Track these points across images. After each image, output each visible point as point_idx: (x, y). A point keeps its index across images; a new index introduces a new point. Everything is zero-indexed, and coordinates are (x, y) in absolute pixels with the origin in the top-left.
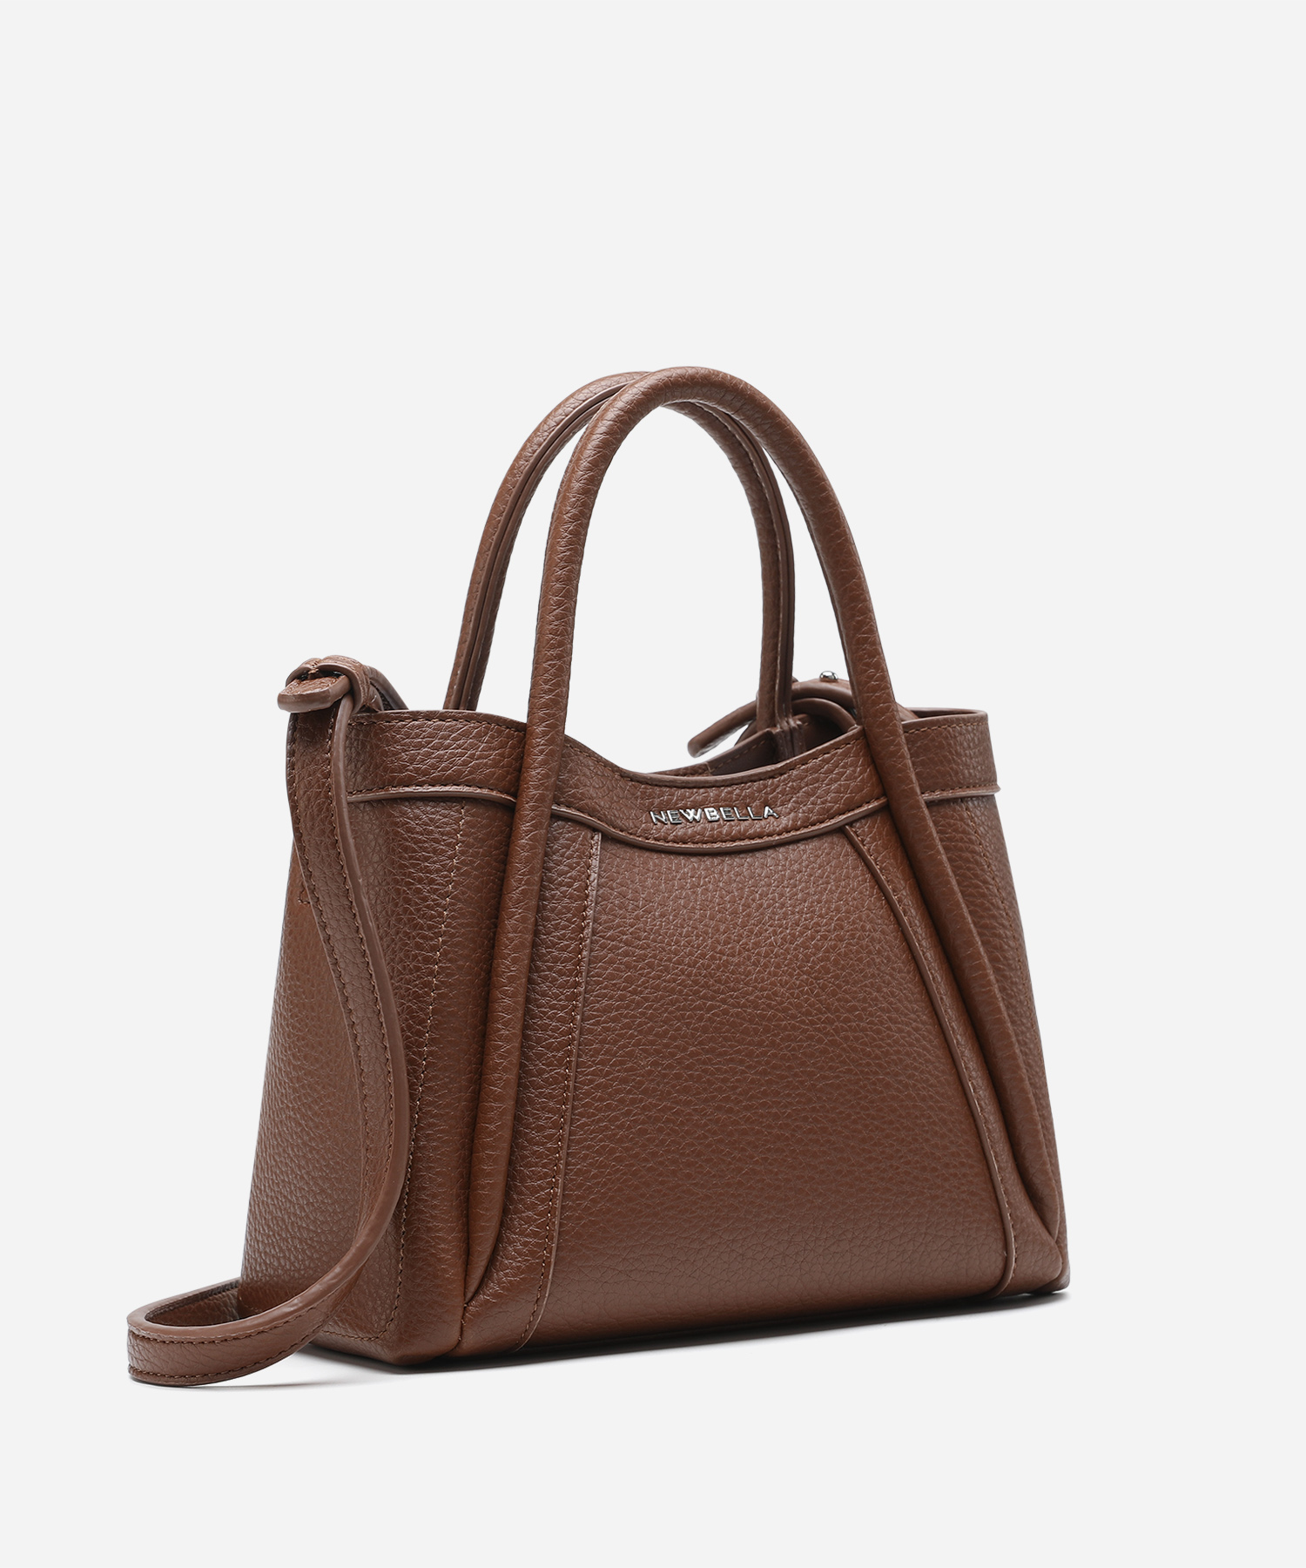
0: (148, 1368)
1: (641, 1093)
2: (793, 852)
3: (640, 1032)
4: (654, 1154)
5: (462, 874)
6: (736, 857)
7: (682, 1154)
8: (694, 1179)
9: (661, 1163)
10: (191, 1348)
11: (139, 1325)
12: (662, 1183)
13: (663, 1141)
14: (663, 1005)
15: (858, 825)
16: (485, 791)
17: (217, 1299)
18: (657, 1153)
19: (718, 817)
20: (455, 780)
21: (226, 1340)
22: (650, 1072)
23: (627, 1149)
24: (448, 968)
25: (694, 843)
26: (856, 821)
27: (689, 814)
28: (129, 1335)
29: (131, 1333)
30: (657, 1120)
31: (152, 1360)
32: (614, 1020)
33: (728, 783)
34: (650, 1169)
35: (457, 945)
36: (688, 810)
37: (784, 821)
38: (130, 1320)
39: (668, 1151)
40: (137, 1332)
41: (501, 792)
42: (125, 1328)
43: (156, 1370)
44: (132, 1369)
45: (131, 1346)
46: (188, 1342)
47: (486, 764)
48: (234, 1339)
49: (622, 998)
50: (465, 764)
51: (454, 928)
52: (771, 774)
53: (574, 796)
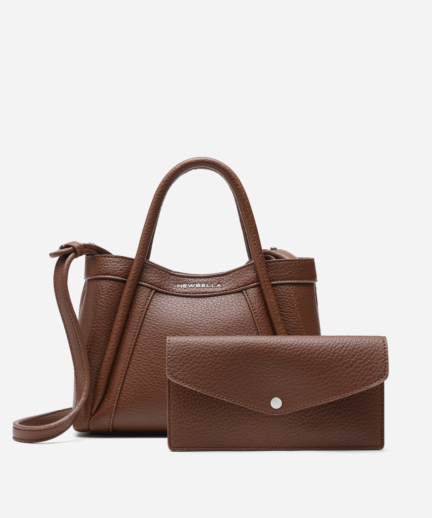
0: (19, 437)
1: (151, 363)
2: (223, 298)
3: (153, 346)
4: (152, 380)
5: (105, 300)
6: (203, 298)
7: (162, 381)
8: (165, 388)
9: (154, 383)
10: (33, 432)
11: (17, 425)
12: (154, 389)
13: (155, 377)
14: (162, 339)
15: (248, 290)
16: (117, 277)
17: (42, 418)
18: (153, 380)
19: (200, 286)
20: (108, 274)
21: (45, 430)
22: (154, 357)
23: (143, 378)
24: (98, 326)
25: (189, 294)
26: (248, 289)
27: (190, 286)
28: (13, 428)
29: (14, 427)
30: (154, 371)
31: (20, 435)
32: (146, 342)
33: (207, 277)
34: (150, 385)
35: (101, 319)
36: (190, 284)
37: (223, 289)
38: (14, 424)
39: (157, 380)
40: (16, 427)
41: (122, 278)
42: (12, 426)
43: (21, 438)
44: (14, 438)
45: (14, 431)
46: (32, 430)
47: (118, 270)
48: (47, 429)
49: (150, 336)
50: (112, 270)
51: (101, 315)
52: (223, 275)
53: (147, 280)
